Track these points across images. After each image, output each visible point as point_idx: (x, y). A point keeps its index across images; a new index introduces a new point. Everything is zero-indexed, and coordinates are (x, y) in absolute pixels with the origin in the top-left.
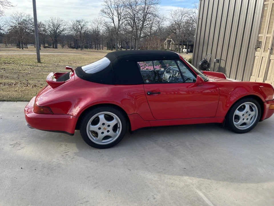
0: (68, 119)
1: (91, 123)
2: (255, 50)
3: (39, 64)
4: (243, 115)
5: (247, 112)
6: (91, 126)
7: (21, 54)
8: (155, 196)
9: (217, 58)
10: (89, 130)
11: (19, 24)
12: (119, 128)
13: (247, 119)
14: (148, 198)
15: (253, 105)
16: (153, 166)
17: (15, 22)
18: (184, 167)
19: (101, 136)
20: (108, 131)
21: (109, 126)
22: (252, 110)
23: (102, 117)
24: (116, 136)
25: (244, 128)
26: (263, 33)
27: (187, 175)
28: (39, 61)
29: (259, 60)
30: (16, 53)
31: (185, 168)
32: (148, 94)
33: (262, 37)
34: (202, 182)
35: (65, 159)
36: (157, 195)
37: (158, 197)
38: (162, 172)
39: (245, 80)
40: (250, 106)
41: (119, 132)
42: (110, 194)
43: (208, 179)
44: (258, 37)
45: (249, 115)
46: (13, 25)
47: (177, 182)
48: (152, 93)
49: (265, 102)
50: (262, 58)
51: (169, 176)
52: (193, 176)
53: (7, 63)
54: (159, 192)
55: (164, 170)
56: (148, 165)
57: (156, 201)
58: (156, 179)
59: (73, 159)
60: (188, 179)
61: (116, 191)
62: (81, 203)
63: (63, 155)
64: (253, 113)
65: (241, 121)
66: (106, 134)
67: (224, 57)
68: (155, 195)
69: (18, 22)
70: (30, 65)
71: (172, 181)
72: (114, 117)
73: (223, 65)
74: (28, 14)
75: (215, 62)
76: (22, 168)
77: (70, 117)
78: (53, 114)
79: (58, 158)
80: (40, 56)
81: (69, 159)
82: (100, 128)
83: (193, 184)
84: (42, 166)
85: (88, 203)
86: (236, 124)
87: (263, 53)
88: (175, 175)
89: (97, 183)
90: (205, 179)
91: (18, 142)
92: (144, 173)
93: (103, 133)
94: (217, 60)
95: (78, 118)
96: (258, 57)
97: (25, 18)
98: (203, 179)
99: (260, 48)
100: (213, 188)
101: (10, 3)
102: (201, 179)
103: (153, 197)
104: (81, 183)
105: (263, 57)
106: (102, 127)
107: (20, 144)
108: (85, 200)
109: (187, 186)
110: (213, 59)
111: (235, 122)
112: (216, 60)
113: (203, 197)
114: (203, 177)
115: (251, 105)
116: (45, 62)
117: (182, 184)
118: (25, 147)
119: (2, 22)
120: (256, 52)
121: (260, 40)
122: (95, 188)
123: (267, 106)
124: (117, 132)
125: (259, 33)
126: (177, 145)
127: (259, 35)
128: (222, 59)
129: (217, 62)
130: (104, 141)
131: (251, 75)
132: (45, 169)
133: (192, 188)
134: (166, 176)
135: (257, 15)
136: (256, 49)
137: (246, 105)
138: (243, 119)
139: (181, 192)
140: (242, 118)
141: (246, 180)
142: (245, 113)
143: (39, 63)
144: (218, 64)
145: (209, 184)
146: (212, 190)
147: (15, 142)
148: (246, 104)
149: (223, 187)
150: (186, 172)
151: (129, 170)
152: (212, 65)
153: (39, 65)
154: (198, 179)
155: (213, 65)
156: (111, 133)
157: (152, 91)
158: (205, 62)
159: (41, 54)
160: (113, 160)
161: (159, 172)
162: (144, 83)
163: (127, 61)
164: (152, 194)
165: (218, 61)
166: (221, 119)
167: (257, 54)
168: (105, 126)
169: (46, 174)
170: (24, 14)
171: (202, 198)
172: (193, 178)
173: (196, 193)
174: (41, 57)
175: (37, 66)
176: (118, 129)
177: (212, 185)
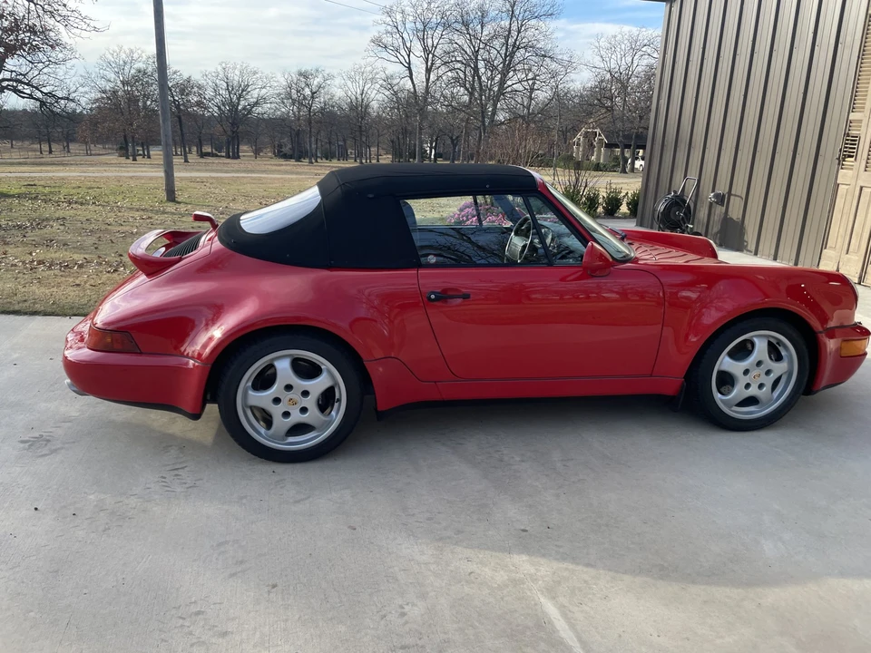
0: (181, 371)
1: (250, 384)
2: (839, 164)
3: (171, 207)
4: (746, 372)
5: (759, 363)
6: (251, 393)
7: (122, 174)
8: (407, 608)
9: (717, 191)
10: (245, 406)
11: (123, 83)
12: (339, 400)
13: (761, 386)
14: (384, 613)
15: (779, 342)
16: (429, 519)
17: (112, 76)
18: (523, 528)
19: (281, 424)
20: (304, 410)
21: (305, 394)
22: (779, 358)
23: (283, 366)
24: (330, 423)
25: (751, 413)
26: (864, 108)
27: (525, 549)
28: (171, 195)
29: (849, 197)
30: (111, 173)
31: (524, 531)
32: (429, 299)
33: (860, 121)
34: (566, 574)
35: (169, 489)
36: (413, 605)
37: (416, 611)
38: (449, 538)
39: (806, 264)
40: (770, 344)
41: (337, 415)
42: (272, 595)
43: (588, 565)
44: (849, 122)
45: (768, 372)
46: (108, 86)
47: (487, 570)
48: (444, 296)
49: (821, 332)
50: (858, 189)
51: (469, 553)
52: (544, 556)
53: (76, 203)
54: (423, 596)
55: (459, 532)
56: (413, 515)
57: (406, 623)
58: (425, 558)
59: (190, 490)
60: (523, 563)
61: (291, 588)
62: (181, 618)
63: (165, 478)
64: (779, 368)
65: (738, 392)
66: (296, 417)
67: (739, 188)
68: (407, 604)
69: (122, 79)
70: (143, 210)
71: (473, 567)
72: (323, 367)
73: (735, 213)
74: (151, 54)
75: (711, 204)
76: (36, 509)
77: (187, 363)
78: (141, 353)
79: (148, 486)
80: (173, 182)
81: (179, 490)
82: (277, 401)
83: (536, 579)
84: (96, 506)
85: (201, 616)
86: (722, 401)
87: (864, 175)
88: (488, 549)
89: (242, 562)
90: (578, 564)
91: (44, 434)
92: (395, 539)
93: (286, 414)
94: (717, 196)
95: (209, 366)
96: (847, 187)
97: (141, 65)
98: (571, 566)
99: (853, 159)
100: (594, 594)
101: (88, 22)
102: (565, 565)
103: (400, 610)
104: (195, 560)
105: (861, 188)
106: (285, 396)
107: (48, 441)
108: (194, 609)
109: (516, 583)
110: (705, 193)
111: (719, 395)
112: (714, 196)
113: (554, 620)
114: (575, 560)
115: (774, 342)
116: (188, 201)
117: (501, 577)
118: (62, 448)
119: (74, 79)
120: (841, 171)
121: (853, 132)
122: (232, 575)
123: (831, 345)
124: (333, 413)
125: (852, 109)
126: (523, 461)
127: (851, 114)
128: (733, 192)
129: (717, 203)
130: (291, 439)
131: (824, 245)
132: (102, 514)
133: (530, 590)
134: (459, 549)
135: (847, 52)
136: (841, 161)
137: (756, 340)
138: (748, 386)
139: (491, 600)
140: (742, 380)
141: (713, 575)
142: (751, 364)
143: (170, 204)
144: (719, 210)
145: (586, 582)
146: (589, 599)
147: (37, 435)
148: (756, 336)
149: (628, 591)
150: (525, 541)
151: (350, 527)
152: (702, 213)
153: (169, 209)
154: (556, 565)
155: (707, 212)
156: (313, 415)
157: (445, 291)
158: (678, 202)
159: (176, 174)
160: (309, 497)
161: (441, 539)
162: (419, 266)
163: (371, 196)
164: (400, 601)
165: (721, 199)
166: (672, 381)
167: (845, 176)
168: (295, 394)
169: (101, 528)
170: (139, 52)
171: (550, 622)
172: (542, 561)
173: (536, 604)
174: (177, 184)
175: (164, 212)
176: (336, 405)
177: (595, 584)
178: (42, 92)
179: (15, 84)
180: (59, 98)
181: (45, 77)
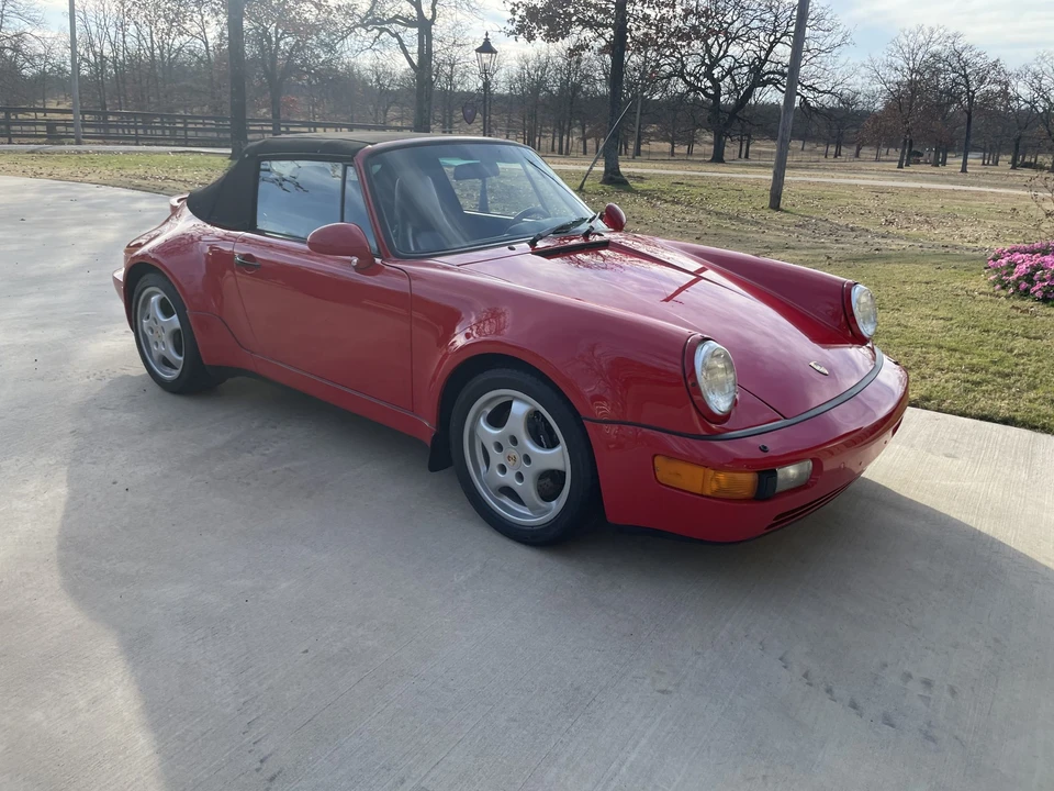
3: (776, 215)
4: (499, 447)
5: (514, 441)
10: (142, 331)
11: (912, 71)
13: (519, 477)
20: (164, 344)
21: (163, 329)
23: (154, 301)
24: (181, 364)
28: (775, 204)
31: (115, 483)
32: (236, 262)
45: (526, 460)
48: (245, 262)
65: (490, 472)
66: (161, 349)
69: (911, 65)
74: (951, 32)
80: (781, 188)
82: (151, 331)
106: (155, 328)
130: (163, 369)
138: (502, 468)
143: (772, 212)
148: (515, 398)
156: (168, 351)
159: (788, 178)
168: (158, 329)
174: (786, 189)
178: (803, 85)
179: (777, 77)
180: (820, 92)
181: (813, 68)
